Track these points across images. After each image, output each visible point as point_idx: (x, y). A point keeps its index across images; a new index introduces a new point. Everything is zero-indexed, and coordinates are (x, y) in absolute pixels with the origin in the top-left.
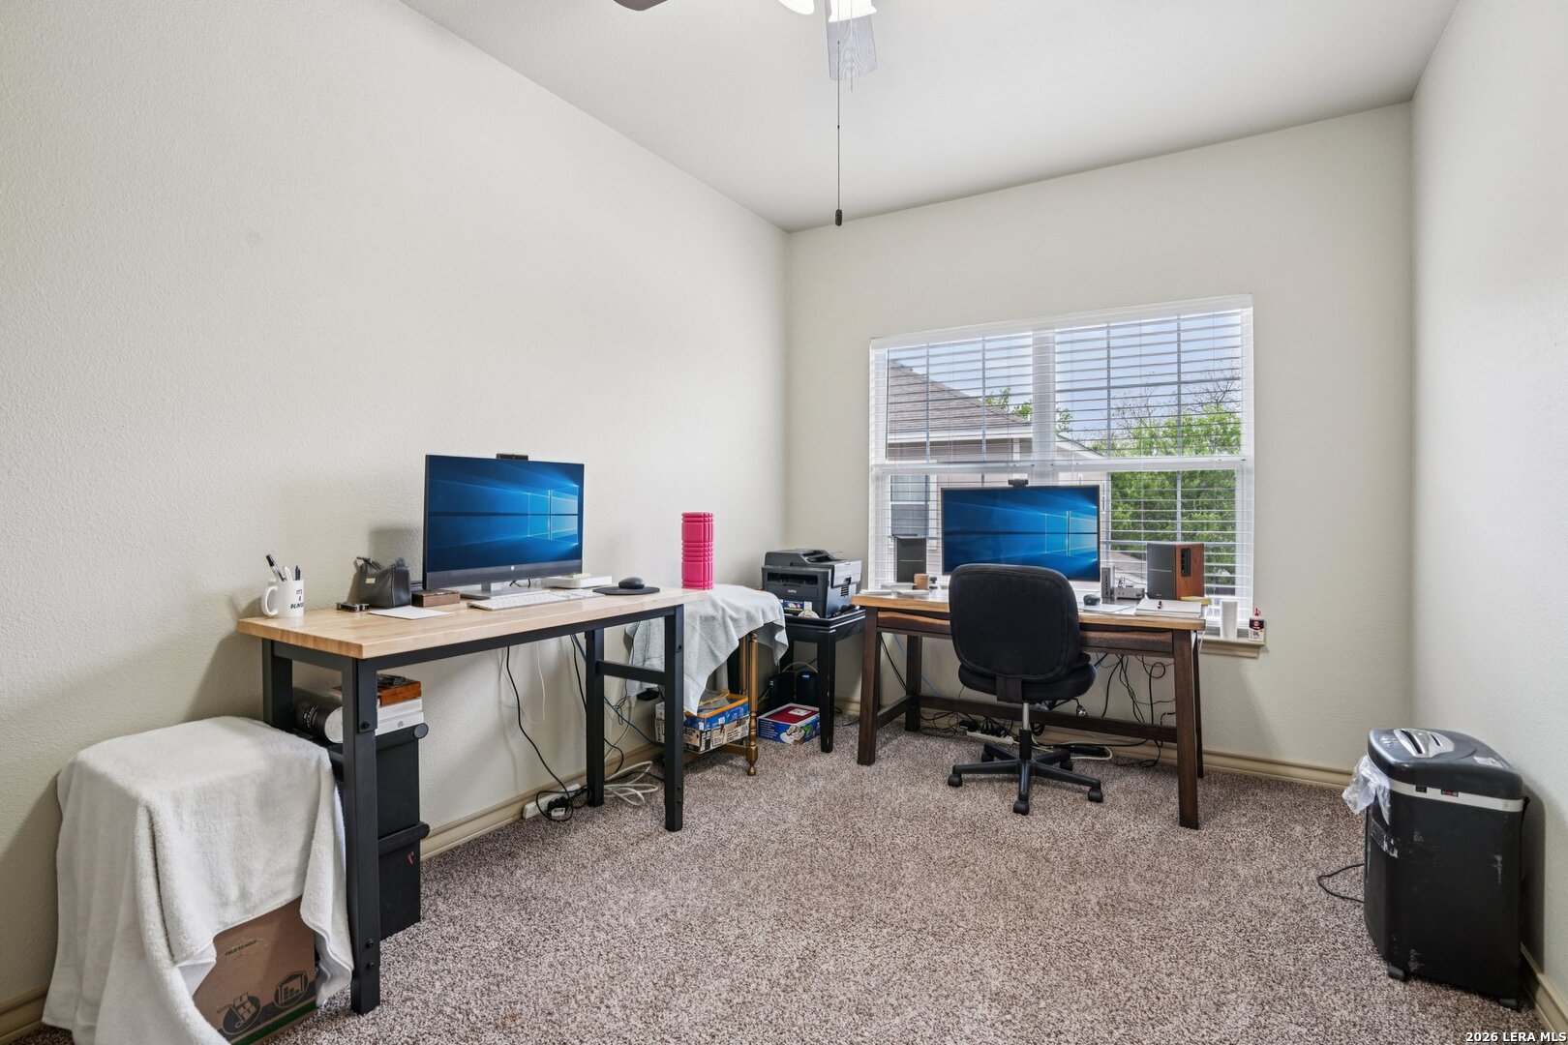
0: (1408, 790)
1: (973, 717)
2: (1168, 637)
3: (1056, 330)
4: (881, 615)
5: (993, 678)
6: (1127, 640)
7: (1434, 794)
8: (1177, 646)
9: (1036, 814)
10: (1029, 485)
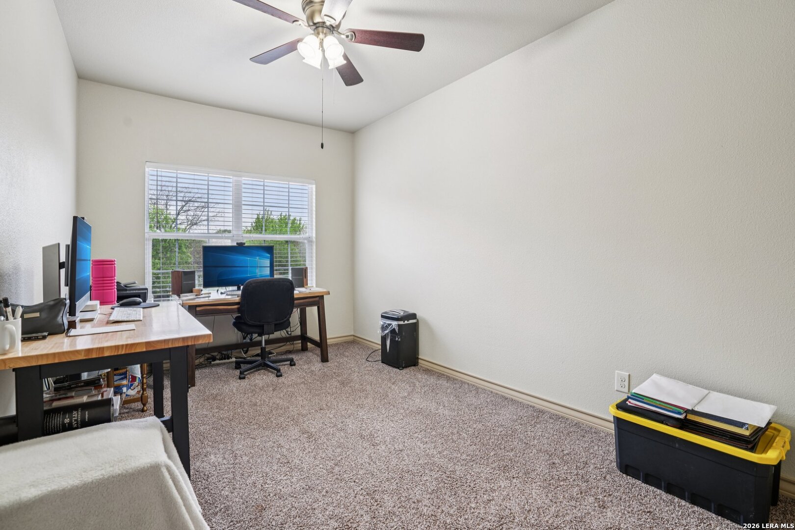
0: (401, 323)
1: (213, 354)
2: (317, 299)
3: (243, 178)
4: (198, 309)
5: (263, 326)
6: (306, 302)
7: (406, 322)
8: (320, 301)
9: (285, 375)
10: (246, 245)
